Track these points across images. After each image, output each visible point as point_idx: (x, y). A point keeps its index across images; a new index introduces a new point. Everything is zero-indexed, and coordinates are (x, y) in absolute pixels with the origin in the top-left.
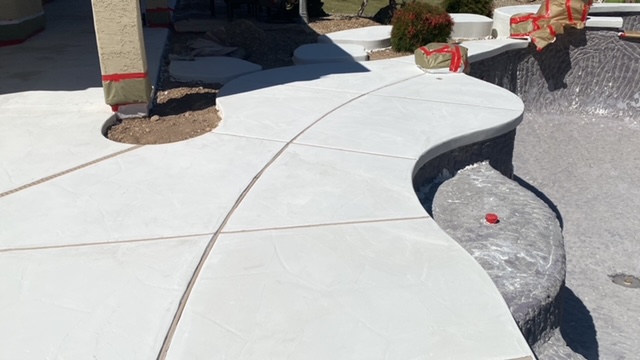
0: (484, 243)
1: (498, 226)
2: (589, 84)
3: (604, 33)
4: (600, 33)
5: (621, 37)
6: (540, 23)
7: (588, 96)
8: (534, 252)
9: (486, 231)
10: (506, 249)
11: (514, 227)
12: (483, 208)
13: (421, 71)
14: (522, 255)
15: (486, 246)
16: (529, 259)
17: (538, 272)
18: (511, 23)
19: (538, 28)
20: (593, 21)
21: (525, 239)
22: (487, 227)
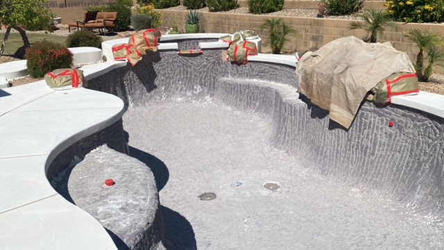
0: (105, 200)
1: (114, 186)
2: (169, 84)
3: (169, 53)
4: (167, 53)
5: (179, 54)
6: (131, 49)
7: (170, 91)
8: (138, 197)
9: (106, 192)
10: (120, 201)
11: (124, 184)
12: (104, 177)
13: (52, 90)
14: (131, 201)
15: (106, 202)
16: (135, 203)
17: (141, 210)
18: (113, 51)
19: (131, 53)
20: (162, 46)
21: (132, 190)
22: (107, 189)
